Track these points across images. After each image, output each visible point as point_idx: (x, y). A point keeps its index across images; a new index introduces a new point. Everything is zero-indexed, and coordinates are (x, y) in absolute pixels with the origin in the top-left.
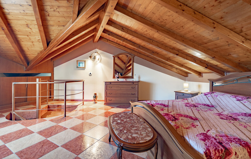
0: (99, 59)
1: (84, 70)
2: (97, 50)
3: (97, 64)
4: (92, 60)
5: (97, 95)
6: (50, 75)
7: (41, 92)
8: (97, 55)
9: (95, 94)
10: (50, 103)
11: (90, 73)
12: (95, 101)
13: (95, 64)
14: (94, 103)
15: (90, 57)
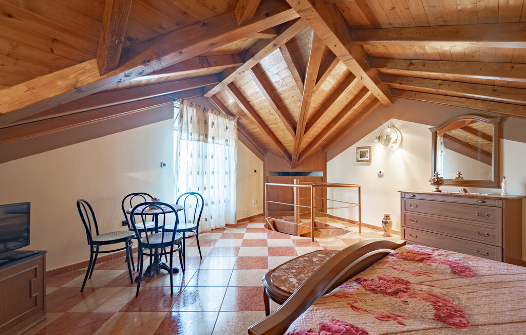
0: (396, 139)
1: (369, 165)
2: (394, 121)
3: (393, 151)
4: (383, 143)
5: (390, 219)
6: (321, 174)
7: (299, 199)
8: (392, 132)
9: (387, 217)
10: (317, 220)
11: (380, 172)
12: (385, 231)
13: (389, 153)
14: (384, 236)
15: (379, 138)
